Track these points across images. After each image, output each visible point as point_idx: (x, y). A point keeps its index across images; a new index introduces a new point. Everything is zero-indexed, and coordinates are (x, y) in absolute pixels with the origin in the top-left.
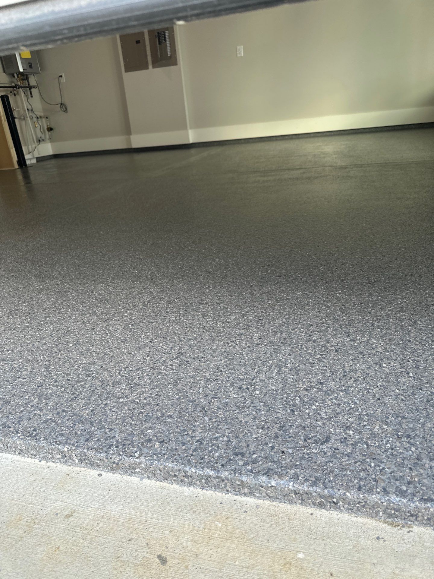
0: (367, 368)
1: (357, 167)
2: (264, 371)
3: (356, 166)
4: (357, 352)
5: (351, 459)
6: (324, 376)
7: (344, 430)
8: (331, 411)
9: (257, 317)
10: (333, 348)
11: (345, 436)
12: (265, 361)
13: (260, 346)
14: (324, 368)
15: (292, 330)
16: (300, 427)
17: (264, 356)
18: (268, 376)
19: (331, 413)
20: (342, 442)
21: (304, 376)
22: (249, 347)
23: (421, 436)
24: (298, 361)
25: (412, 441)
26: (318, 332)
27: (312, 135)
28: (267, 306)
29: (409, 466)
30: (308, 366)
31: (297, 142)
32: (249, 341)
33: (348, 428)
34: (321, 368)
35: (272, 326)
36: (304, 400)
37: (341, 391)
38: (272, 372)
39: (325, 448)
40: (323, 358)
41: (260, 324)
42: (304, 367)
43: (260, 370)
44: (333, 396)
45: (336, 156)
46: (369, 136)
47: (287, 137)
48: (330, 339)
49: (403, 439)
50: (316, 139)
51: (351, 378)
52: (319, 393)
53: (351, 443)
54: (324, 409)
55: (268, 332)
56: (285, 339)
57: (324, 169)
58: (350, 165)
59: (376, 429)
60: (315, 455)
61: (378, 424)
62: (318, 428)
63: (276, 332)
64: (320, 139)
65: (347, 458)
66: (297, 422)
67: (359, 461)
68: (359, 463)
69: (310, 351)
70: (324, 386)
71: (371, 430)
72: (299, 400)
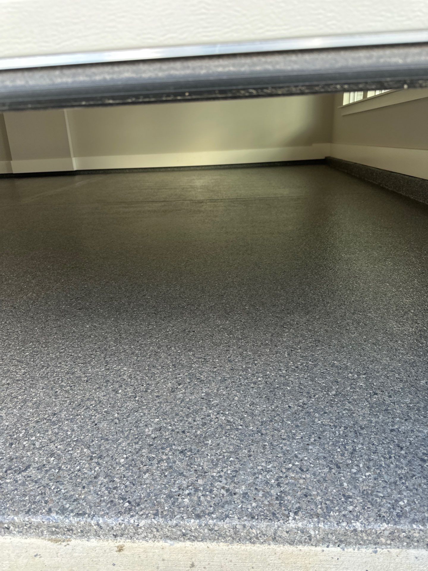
0: (104, 396)
2: (7, 408)
4: (104, 381)
5: (38, 484)
6: (62, 407)
7: (47, 458)
8: (46, 441)
9: (35, 352)
10: (86, 379)
11: (45, 463)
12: (15, 398)
13: (19, 382)
14: (66, 399)
15: (60, 363)
17: (17, 392)
18: (9, 412)
20: (38, 469)
21: (43, 409)
22: (8, 384)
23: (111, 456)
24: (47, 394)
25: (100, 461)
26: (82, 364)
28: (50, 341)
29: (84, 485)
30: (53, 399)
32: (11, 378)
33: (52, 455)
34: (63, 399)
35: (43, 361)
36: (28, 433)
37: (67, 420)
38: (15, 408)
39: (19, 477)
40: (72, 389)
41: (32, 360)
42: (48, 400)
43: (5, 406)
44: (57, 426)
48: (89, 369)
49: (93, 461)
51: (83, 407)
52: (47, 424)
53: (46, 469)
54: (41, 439)
55: (35, 367)
56: (47, 373)
59: (76, 453)
61: (80, 449)
62: (25, 459)
63: (43, 366)
65: (34, 484)
67: (43, 486)
68: (42, 488)
69: (63, 383)
70: (55, 416)
71: (71, 454)
72: (23, 433)
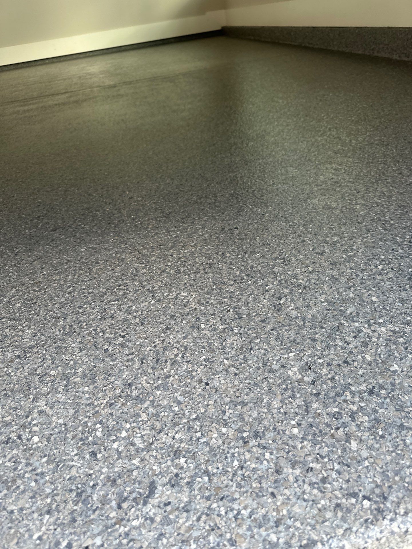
0: (184, 338)
1: (126, 85)
2: (43, 394)
3: (125, 83)
4: (168, 317)
5: (192, 513)
6: (132, 371)
7: (172, 461)
8: (148, 432)
9: (28, 300)
10: (137, 320)
11: (175, 471)
12: (45, 375)
13: (35, 350)
14: (130, 357)
15: (80, 307)
16: (108, 481)
17: (42, 366)
18: (50, 401)
19: (149, 435)
20: (173, 486)
21: (104, 382)
22: (19, 357)
23: (271, 428)
24: (93, 357)
25: (263, 441)
26: (115, 301)
27: (74, 56)
28: (41, 280)
29: (270, 490)
30: (108, 362)
31: (60, 65)
32: (17, 347)
33: (177, 453)
34: (125, 359)
35: (50, 311)
36: (108, 427)
37: (157, 388)
38: (57, 392)
39: (150, 510)
40: (127, 340)
41: (33, 312)
42: (102, 365)
43: (37, 394)
44: (148, 402)
45: (103, 75)
46: (132, 53)
47: (47, 61)
48: (131, 306)
49: (251, 444)
50: (79, 61)
52: (129, 404)
53: (185, 481)
54: (138, 431)
55: (45, 322)
56: (71, 326)
57: (92, 91)
58: (119, 84)
59: (213, 440)
60: (138, 531)
61: (214, 430)
62: (135, 473)
63: (57, 318)
64: (84, 60)
65: (185, 514)
66: (102, 473)
67: (203, 513)
68: (204, 518)
69: (107, 335)
70: (133, 388)
71: (207, 444)
72: (100, 430)
